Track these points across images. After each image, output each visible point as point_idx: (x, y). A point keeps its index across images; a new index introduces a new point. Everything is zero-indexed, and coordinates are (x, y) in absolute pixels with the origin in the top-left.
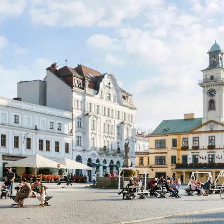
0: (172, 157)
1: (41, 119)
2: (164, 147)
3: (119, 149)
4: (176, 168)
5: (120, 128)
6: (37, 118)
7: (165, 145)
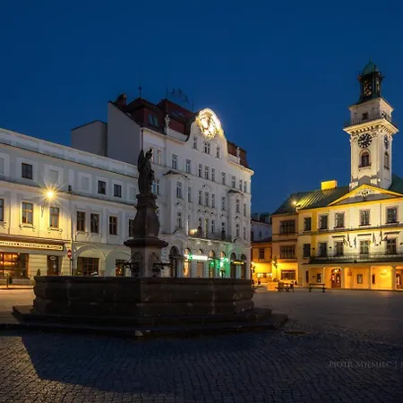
0: (305, 245)
1: (81, 174)
2: (293, 232)
3: (223, 232)
4: (310, 263)
5: (226, 199)
6: (71, 172)
7: (294, 229)
